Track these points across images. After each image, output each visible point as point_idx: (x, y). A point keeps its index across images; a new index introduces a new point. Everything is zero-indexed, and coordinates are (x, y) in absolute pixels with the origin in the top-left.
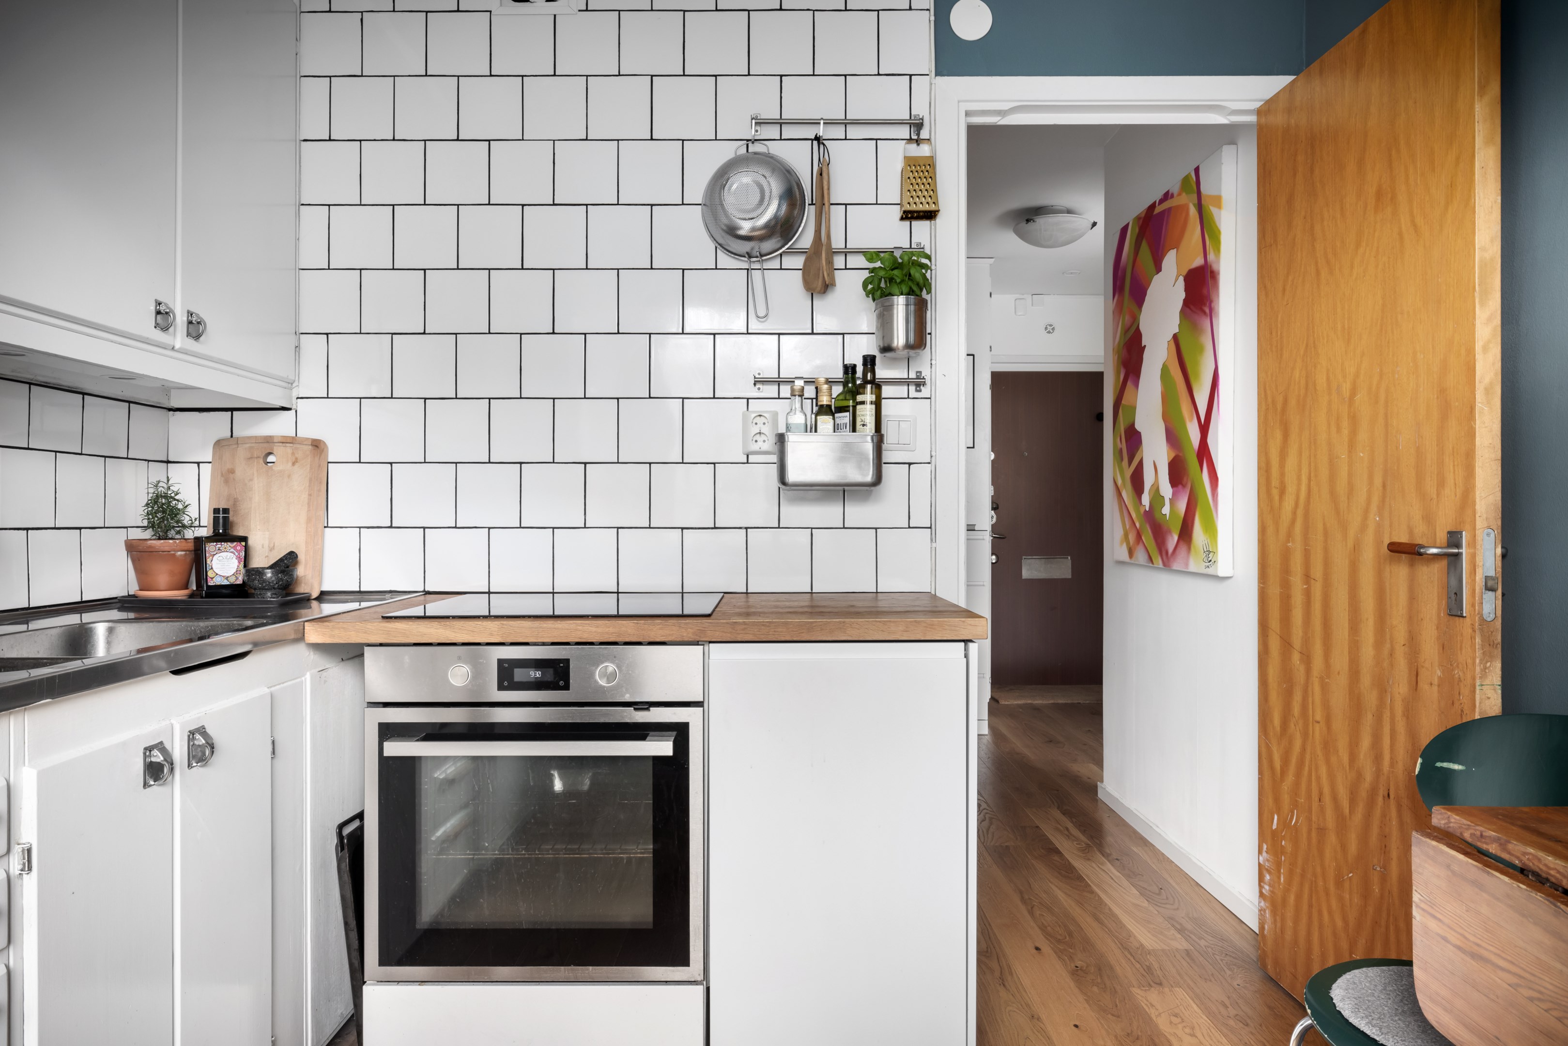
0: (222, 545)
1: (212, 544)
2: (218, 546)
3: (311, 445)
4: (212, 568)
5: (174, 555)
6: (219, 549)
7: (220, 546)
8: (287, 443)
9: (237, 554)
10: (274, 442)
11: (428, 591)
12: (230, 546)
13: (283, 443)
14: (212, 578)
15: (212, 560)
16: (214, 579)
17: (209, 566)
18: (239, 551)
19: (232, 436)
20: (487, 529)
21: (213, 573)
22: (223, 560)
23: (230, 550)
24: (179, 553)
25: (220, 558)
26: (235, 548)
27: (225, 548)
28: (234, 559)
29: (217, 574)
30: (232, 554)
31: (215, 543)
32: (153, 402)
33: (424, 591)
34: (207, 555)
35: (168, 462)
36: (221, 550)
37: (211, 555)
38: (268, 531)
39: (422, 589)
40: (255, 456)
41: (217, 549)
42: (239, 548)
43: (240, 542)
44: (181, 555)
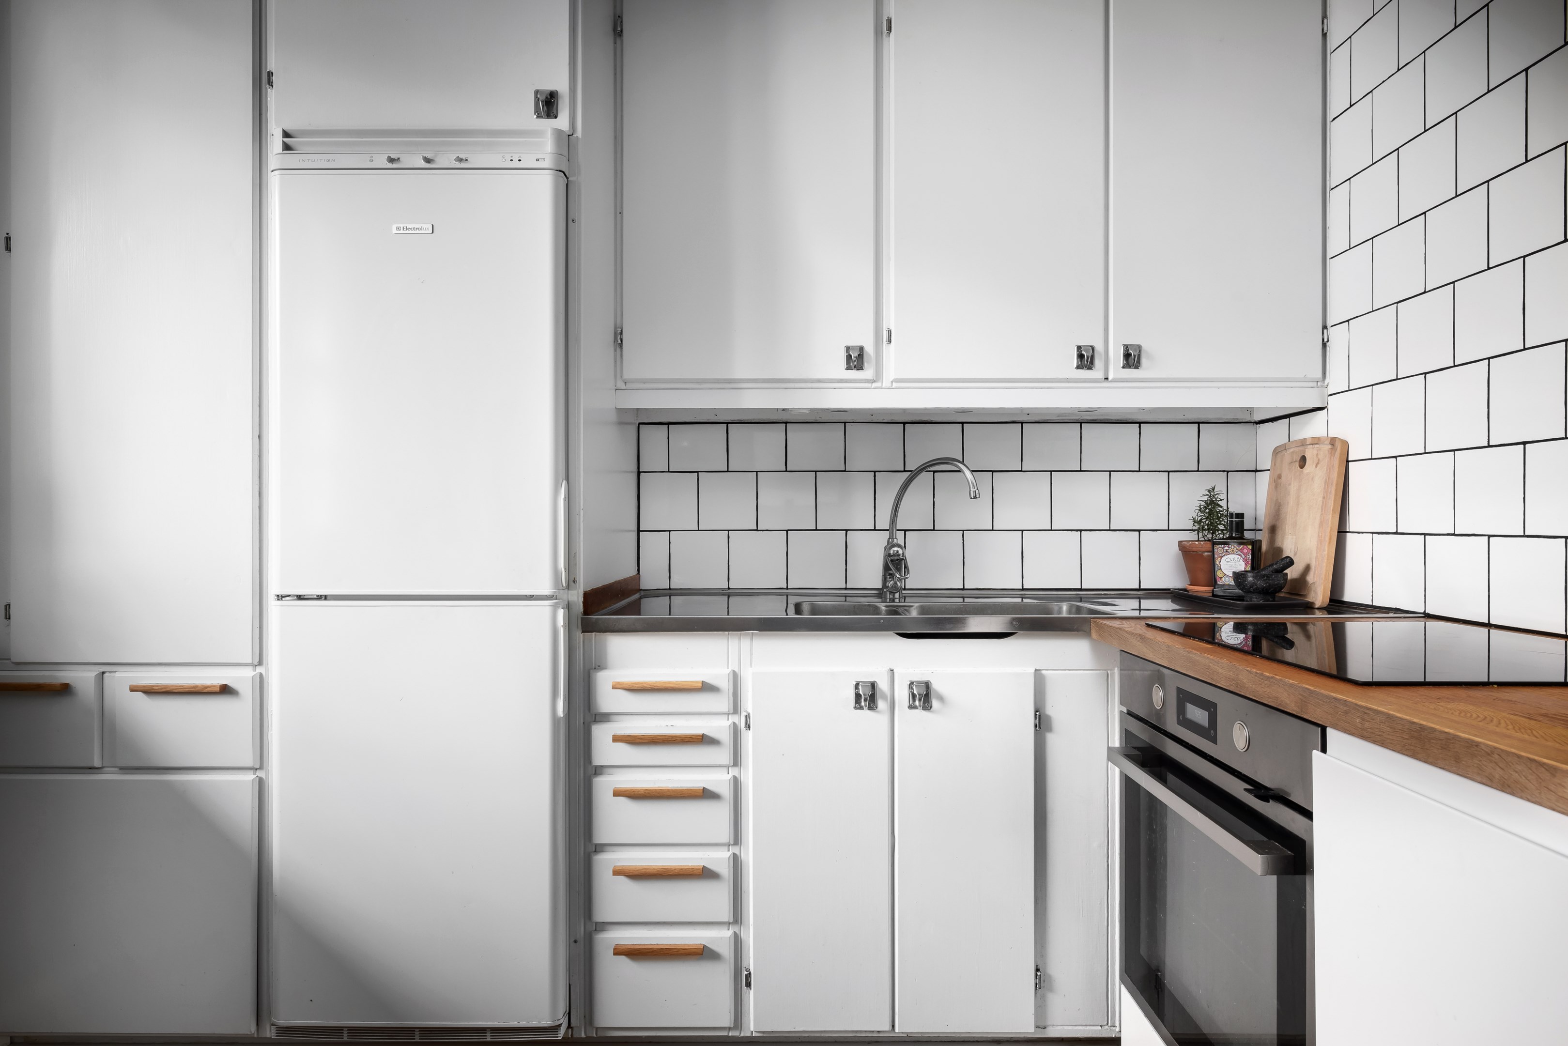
0: (1229, 548)
1: (1220, 546)
2: (1225, 548)
3: (1330, 444)
4: (1220, 569)
5: (1202, 555)
6: (1227, 551)
7: (1228, 548)
8: (1315, 444)
9: (1243, 556)
10: (1307, 445)
11: (1428, 614)
12: (1237, 549)
13: (1312, 444)
14: (1221, 578)
15: (1220, 562)
16: (1223, 579)
17: (1218, 566)
18: (1245, 554)
19: (1289, 441)
20: (1487, 537)
21: (1222, 573)
22: (1231, 562)
23: (1237, 552)
24: (1206, 554)
25: (1229, 560)
26: (1241, 551)
27: (1233, 551)
28: (1241, 561)
29: (1225, 575)
30: (1239, 557)
31: (1223, 546)
32: (1227, 419)
33: (1424, 613)
34: (1216, 556)
35: (1256, 471)
36: (1229, 552)
37: (1220, 557)
38: (1295, 536)
39: (1422, 611)
40: (1294, 460)
41: (1225, 551)
42: (1245, 551)
43: (1246, 545)
44: (1208, 556)
